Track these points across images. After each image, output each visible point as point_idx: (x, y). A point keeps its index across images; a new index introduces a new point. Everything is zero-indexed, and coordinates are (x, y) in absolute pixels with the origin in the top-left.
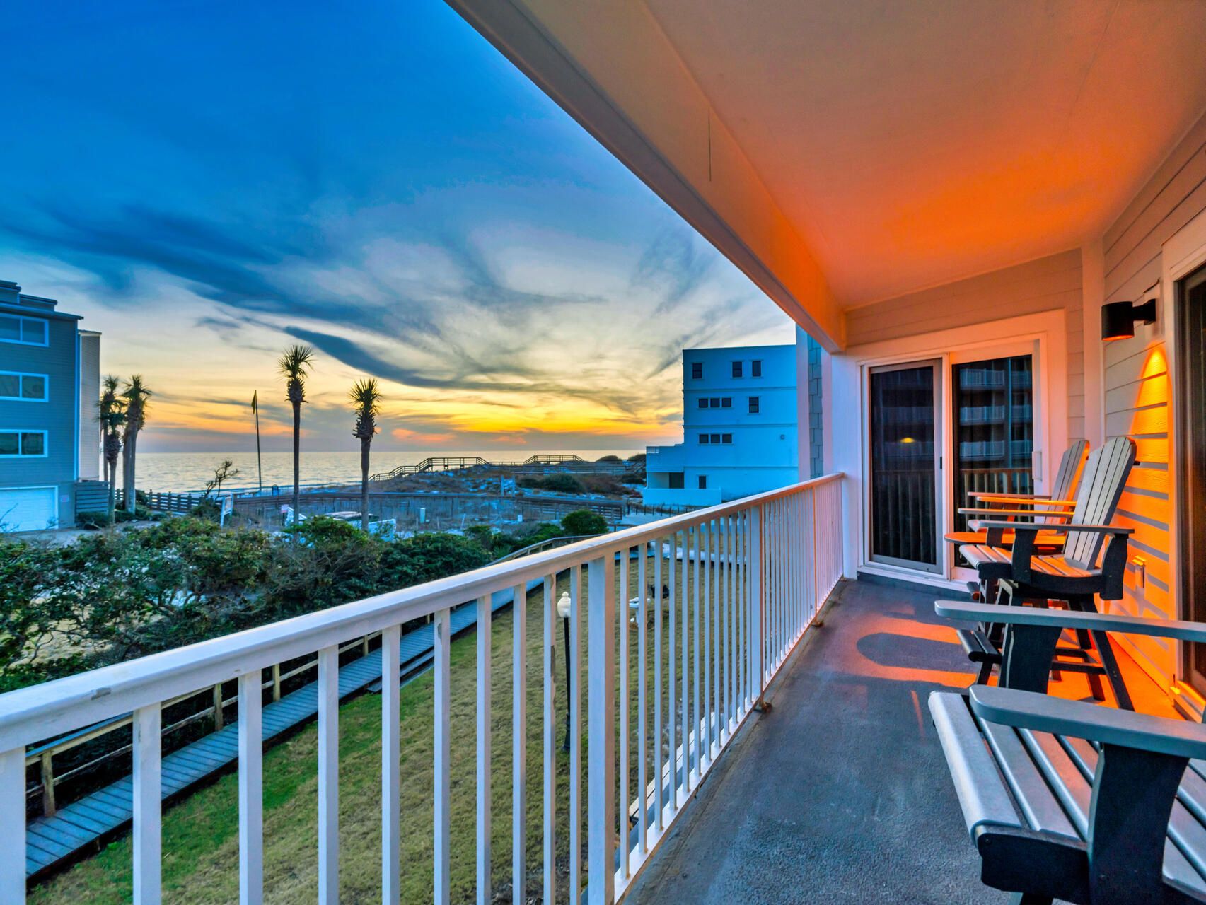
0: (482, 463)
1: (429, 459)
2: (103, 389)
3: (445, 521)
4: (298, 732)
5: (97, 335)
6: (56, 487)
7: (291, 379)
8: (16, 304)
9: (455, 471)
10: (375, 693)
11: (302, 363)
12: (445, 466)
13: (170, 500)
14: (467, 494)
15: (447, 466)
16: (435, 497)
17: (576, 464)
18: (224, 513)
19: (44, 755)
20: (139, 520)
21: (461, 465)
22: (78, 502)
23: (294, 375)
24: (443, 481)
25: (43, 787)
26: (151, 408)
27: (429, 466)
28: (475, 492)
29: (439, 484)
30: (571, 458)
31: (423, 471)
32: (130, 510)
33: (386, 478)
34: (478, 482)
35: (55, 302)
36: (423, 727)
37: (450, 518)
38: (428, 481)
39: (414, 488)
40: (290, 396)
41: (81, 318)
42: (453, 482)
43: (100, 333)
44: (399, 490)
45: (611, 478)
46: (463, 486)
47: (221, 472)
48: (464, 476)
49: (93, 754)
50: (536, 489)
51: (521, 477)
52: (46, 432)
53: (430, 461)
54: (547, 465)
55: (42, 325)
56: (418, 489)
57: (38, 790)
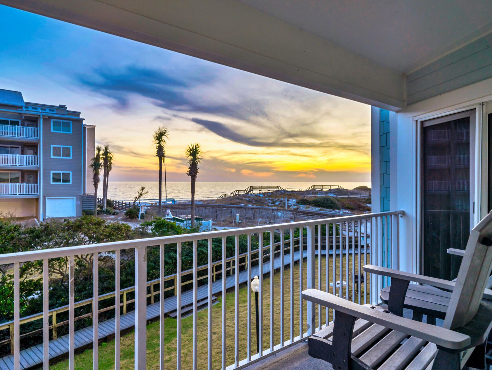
0: (280, 189)
1: (251, 187)
2: (96, 152)
3: (250, 222)
4: (128, 333)
5: (93, 127)
6: (75, 197)
7: (158, 145)
8: (65, 115)
9: (264, 194)
10: (172, 318)
11: (164, 136)
12: (260, 190)
13: (122, 205)
14: (267, 207)
15: (261, 190)
16: (249, 208)
17: (339, 191)
18: (141, 212)
19: (11, 326)
20: (107, 214)
21: (268, 190)
22: (83, 205)
23: (159, 143)
24: (256, 199)
25: (10, 340)
26: (114, 160)
27: (251, 190)
28: (272, 206)
29: (253, 201)
30: (336, 187)
31: (247, 193)
32: (104, 209)
33: (228, 196)
34: (274, 200)
35: (80, 113)
36: (187, 343)
37: (252, 221)
38: (247, 199)
39: (239, 203)
40: (157, 154)
41: (84, 119)
42: (261, 200)
43: (95, 126)
44: (231, 204)
45: (359, 200)
46: (267, 202)
47: (140, 192)
48: (269, 196)
49: (37, 328)
50: (308, 206)
51: (300, 198)
52: (71, 173)
53: (251, 189)
54: (321, 191)
55: (70, 123)
56: (241, 203)
57: (8, 341)
